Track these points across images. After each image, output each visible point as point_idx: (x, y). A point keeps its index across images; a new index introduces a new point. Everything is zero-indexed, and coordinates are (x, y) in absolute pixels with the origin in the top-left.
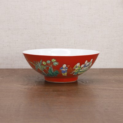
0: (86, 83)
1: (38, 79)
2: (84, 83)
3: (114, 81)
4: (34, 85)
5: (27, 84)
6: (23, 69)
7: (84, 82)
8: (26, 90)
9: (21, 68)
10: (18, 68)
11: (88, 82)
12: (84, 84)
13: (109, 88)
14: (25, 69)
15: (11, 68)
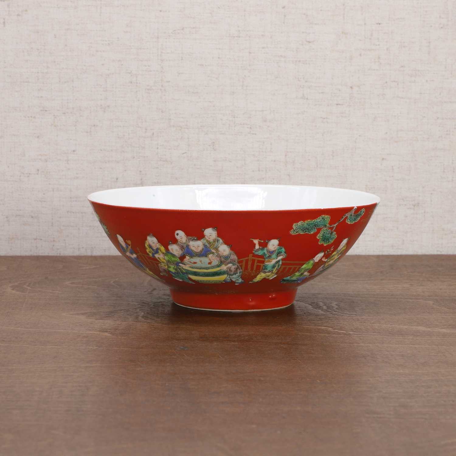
0: (328, 308)
1: (150, 293)
2: (320, 308)
3: (431, 302)
4: (137, 317)
5: (109, 315)
6: (95, 258)
7: (321, 304)
8: (106, 334)
9: (89, 254)
10: (77, 253)
11: (334, 304)
12: (321, 312)
13: (414, 328)
14: (102, 257)
15: (50, 254)
